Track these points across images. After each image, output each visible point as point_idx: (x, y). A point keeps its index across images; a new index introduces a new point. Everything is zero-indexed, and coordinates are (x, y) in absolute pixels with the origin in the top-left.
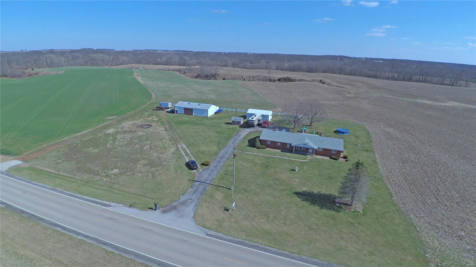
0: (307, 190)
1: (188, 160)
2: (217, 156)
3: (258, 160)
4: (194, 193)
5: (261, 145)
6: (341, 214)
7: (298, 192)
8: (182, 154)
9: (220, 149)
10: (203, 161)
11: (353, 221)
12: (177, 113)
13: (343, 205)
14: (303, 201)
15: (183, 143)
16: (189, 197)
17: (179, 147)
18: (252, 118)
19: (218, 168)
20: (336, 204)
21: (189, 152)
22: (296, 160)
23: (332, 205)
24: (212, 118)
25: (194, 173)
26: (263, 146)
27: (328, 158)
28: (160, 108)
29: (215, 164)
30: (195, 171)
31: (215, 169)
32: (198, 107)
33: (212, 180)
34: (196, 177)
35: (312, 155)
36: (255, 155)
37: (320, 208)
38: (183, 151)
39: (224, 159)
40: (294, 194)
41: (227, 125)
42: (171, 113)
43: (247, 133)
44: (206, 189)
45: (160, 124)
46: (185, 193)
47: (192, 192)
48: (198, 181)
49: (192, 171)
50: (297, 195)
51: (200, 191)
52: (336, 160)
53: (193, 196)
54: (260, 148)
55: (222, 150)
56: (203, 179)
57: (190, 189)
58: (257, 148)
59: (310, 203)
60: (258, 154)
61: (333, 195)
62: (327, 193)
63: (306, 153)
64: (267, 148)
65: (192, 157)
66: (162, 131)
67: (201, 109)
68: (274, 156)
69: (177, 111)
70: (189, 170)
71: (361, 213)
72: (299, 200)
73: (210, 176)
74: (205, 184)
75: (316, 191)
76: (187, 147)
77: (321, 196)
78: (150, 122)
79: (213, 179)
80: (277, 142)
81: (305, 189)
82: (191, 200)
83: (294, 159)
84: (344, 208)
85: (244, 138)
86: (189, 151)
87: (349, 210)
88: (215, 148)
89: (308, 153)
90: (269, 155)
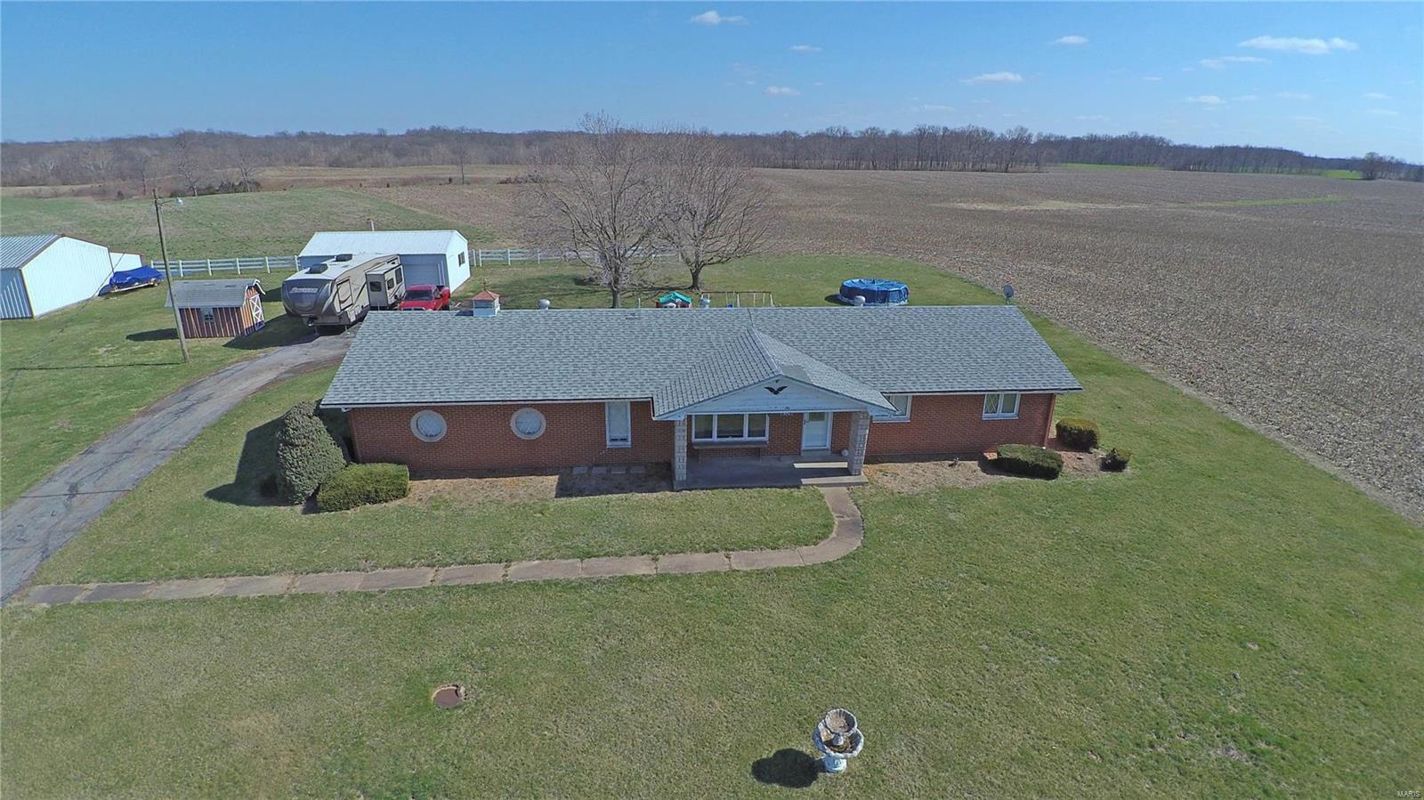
5: (358, 469)
18: (311, 272)
22: (739, 561)
26: (378, 468)
27: (970, 472)
35: (846, 472)
36: (268, 604)
41: (139, 346)
54: (345, 502)
58: (313, 506)
60: (302, 584)
63: (786, 461)
64: (417, 487)
68: (495, 573)
80: (506, 410)
83: (717, 562)
89: (797, 454)
90: (431, 573)
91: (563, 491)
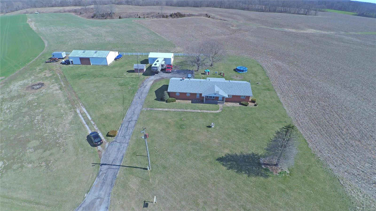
0: (230, 153)
1: (90, 132)
2: (124, 119)
3: (170, 119)
4: (103, 186)
5: (170, 98)
6: (270, 179)
7: (221, 157)
8: (81, 123)
9: (126, 109)
10: (108, 130)
11: (283, 187)
12: (72, 64)
13: (269, 167)
14: (229, 169)
15: (82, 106)
16: (97, 194)
17: (78, 111)
18: (155, 65)
19: (127, 137)
20: (261, 167)
21: (90, 119)
22: (209, 112)
23: (259, 168)
24: (113, 66)
25: (99, 151)
26: (173, 98)
27: (237, 104)
28: (53, 60)
29: (123, 132)
30: (99, 147)
31: (123, 140)
32: (95, 56)
33: (122, 159)
34: (102, 157)
35: (223, 103)
36: (166, 111)
37: (249, 176)
38: (83, 117)
39: (133, 123)
40: (217, 161)
41: (130, 74)
42: (66, 65)
43: (152, 82)
44: (117, 175)
45: (54, 80)
46: (90, 187)
47: (100, 184)
48: (106, 164)
49: (96, 148)
50: (221, 161)
51: (110, 180)
52: (246, 106)
53: (101, 192)
54: (170, 102)
55: (129, 109)
56: (110, 160)
57: (96, 179)
58: (167, 102)
59: (236, 170)
60: (169, 110)
61: (256, 155)
62: (250, 152)
63: (217, 101)
64: (177, 101)
65: (94, 125)
66: (56, 90)
67: (99, 57)
68: (186, 110)
69: (72, 61)
70: (92, 147)
71: (288, 174)
72: (225, 168)
73: (120, 153)
74: (114, 167)
75: (238, 151)
76: (87, 111)
77: (245, 158)
78: (42, 79)
79: (123, 156)
80: (186, 93)
81: (227, 151)
82: (99, 200)
83: (207, 111)
84: (270, 170)
85: (151, 89)
86: (90, 116)
87: (276, 172)
88: (120, 108)
89: (218, 100)
90: (180, 110)
91: (192, 102)
